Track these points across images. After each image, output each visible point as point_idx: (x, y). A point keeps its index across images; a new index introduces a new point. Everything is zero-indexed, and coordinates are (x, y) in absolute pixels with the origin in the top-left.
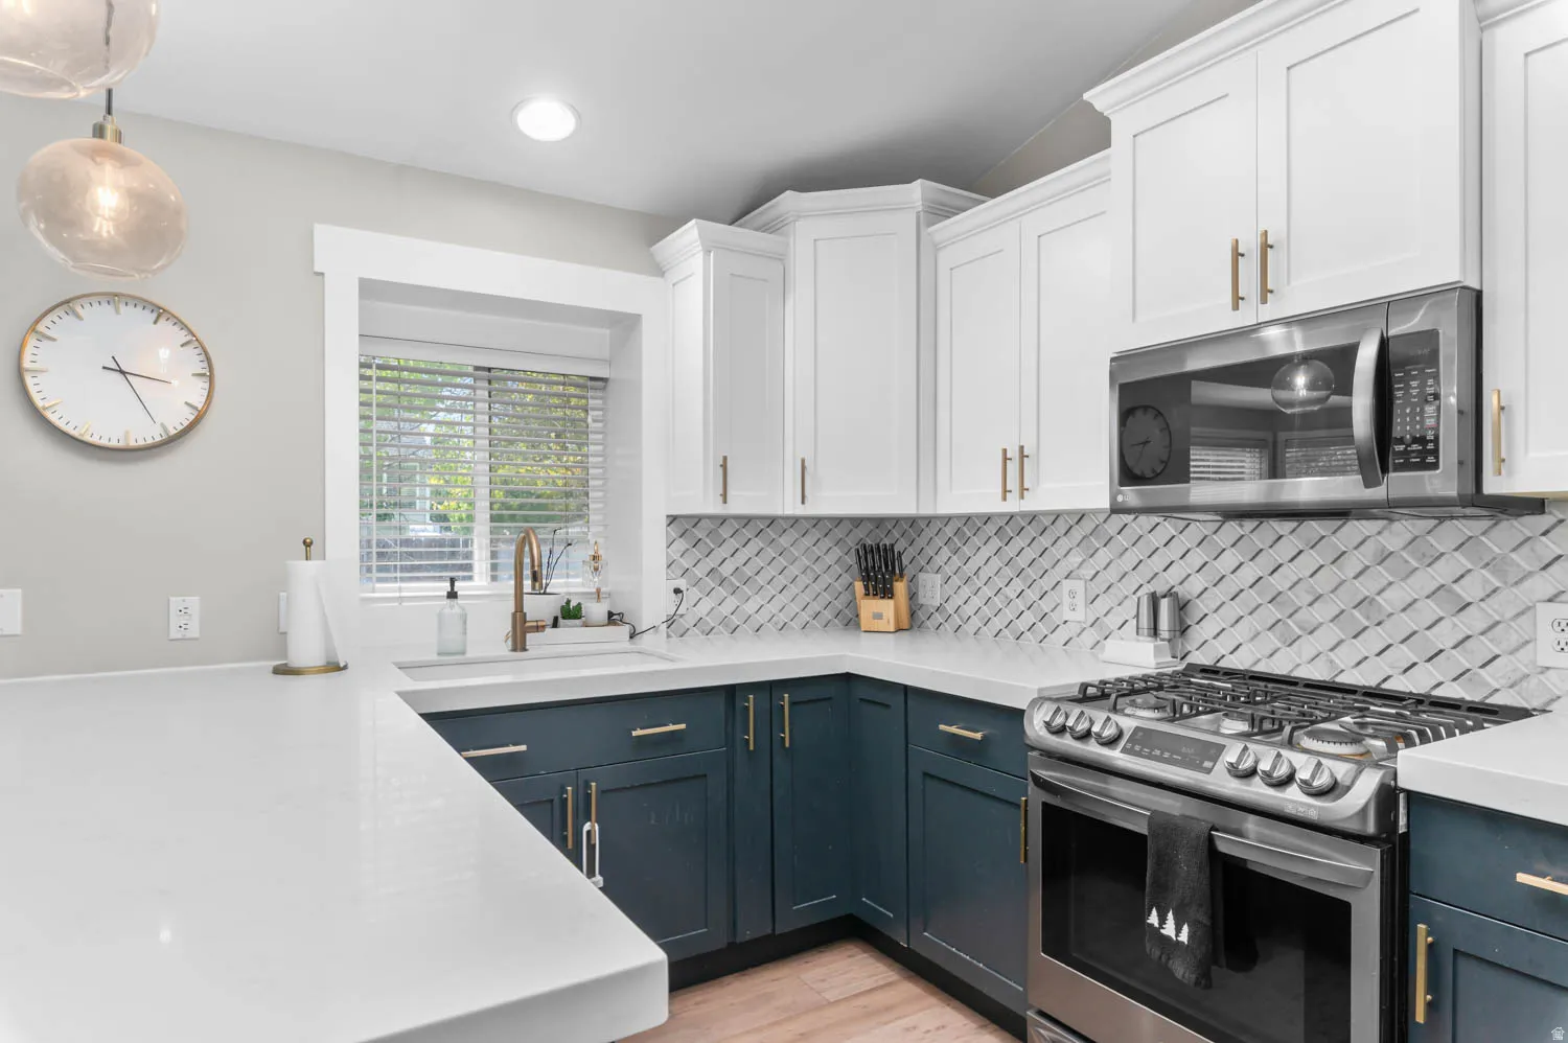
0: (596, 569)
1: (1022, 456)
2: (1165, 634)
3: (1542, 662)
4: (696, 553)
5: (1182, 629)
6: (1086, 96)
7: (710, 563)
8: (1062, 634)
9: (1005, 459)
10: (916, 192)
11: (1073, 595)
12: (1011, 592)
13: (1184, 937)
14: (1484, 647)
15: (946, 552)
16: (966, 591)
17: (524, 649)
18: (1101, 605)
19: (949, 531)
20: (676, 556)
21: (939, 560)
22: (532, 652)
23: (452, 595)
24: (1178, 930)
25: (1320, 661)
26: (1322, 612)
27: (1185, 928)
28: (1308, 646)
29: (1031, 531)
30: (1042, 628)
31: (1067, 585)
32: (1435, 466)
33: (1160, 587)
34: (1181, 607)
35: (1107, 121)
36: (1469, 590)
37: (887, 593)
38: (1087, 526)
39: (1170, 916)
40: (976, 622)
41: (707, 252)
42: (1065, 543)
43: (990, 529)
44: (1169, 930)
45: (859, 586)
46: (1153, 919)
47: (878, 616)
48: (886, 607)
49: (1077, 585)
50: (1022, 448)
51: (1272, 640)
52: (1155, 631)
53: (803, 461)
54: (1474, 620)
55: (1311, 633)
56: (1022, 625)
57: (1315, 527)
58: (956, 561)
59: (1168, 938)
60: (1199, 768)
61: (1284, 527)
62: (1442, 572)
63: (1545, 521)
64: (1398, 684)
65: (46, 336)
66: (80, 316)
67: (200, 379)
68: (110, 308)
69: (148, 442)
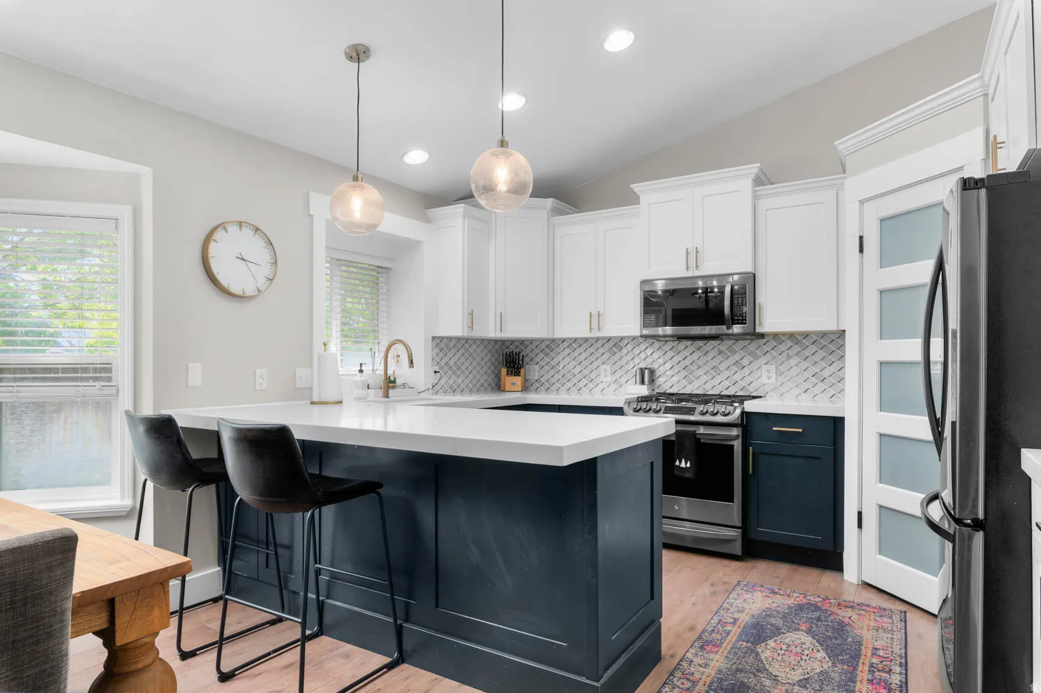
0: (398, 362)
1: (599, 315)
2: (646, 383)
3: (764, 383)
4: (441, 355)
5: (652, 381)
6: (632, 186)
7: (446, 359)
8: (600, 387)
9: (591, 316)
10: (550, 202)
11: (606, 371)
12: (576, 371)
13: (688, 465)
14: (749, 379)
15: (541, 355)
16: (552, 372)
17: (388, 397)
18: (619, 373)
19: (543, 346)
20: (435, 356)
21: (537, 359)
22: (392, 398)
23: (361, 371)
24: (686, 464)
25: (700, 389)
26: (701, 372)
27: (689, 463)
28: (697, 383)
29: (585, 346)
30: (591, 385)
31: (602, 367)
32: (745, 324)
33: (643, 365)
34: (652, 372)
35: (639, 197)
36: (745, 362)
37: (518, 374)
38: (612, 343)
39: (683, 460)
40: (557, 385)
41: (464, 218)
42: (601, 350)
43: (565, 344)
44: (683, 465)
45: (504, 371)
46: (677, 463)
47: (514, 384)
48: (518, 380)
49: (608, 367)
50: (599, 312)
51: (685, 382)
52: (643, 382)
53: (501, 313)
54: (746, 371)
55: (698, 379)
56: (581, 384)
57: (699, 343)
58: (547, 359)
59: (683, 468)
60: (690, 414)
61: (689, 343)
62: (737, 357)
63: (763, 341)
64: (725, 393)
65: (215, 240)
66: (227, 232)
67: (269, 265)
68: (238, 228)
69: (251, 294)
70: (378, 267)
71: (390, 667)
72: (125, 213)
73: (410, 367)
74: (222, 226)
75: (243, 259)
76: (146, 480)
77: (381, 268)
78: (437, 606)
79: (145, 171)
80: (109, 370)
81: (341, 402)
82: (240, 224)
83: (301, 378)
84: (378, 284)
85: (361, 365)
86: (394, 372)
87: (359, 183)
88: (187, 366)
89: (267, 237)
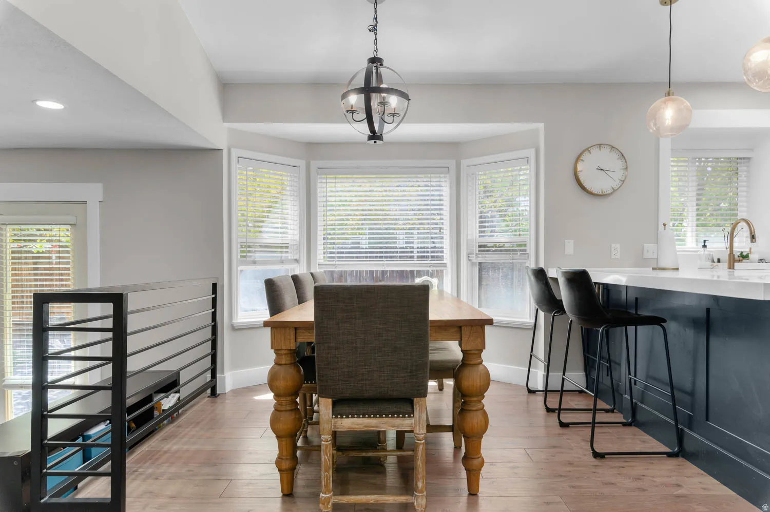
17: (734, 269)
23: (704, 246)
65: (582, 160)
66: (591, 153)
67: (622, 170)
68: (598, 149)
69: (608, 192)
70: (737, 158)
71: (670, 455)
72: (531, 153)
73: (752, 242)
74: (587, 150)
75: (601, 170)
76: (537, 309)
77: (740, 158)
78: (707, 419)
79: (541, 126)
80: (525, 245)
81: (677, 269)
82: (600, 146)
83: (648, 251)
84: (737, 173)
85: (705, 241)
86: (751, 249)
87: (671, 97)
88: (565, 242)
89: (621, 152)
